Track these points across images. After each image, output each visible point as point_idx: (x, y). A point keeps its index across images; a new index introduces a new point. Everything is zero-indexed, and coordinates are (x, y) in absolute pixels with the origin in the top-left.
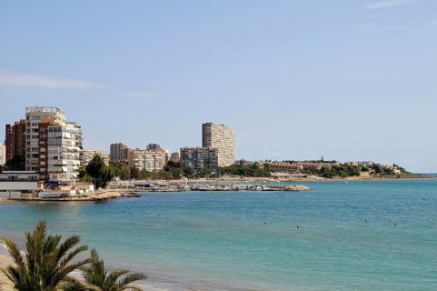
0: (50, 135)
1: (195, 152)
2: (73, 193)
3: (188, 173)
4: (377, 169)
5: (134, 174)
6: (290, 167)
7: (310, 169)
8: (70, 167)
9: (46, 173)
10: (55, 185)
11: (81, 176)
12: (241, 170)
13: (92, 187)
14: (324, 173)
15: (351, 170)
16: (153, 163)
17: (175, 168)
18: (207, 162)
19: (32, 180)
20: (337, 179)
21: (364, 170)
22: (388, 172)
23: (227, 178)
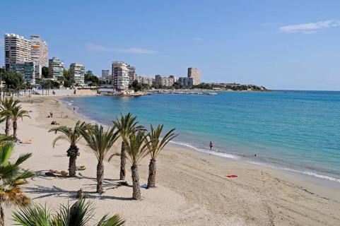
0: (118, 72)
1: (185, 79)
2: (125, 93)
3: (181, 87)
4: (254, 87)
5: (160, 87)
6: (221, 86)
7: (228, 87)
8: (125, 84)
9: (117, 86)
10: (120, 90)
11: (130, 87)
12: (202, 86)
13: (133, 91)
14: (234, 89)
15: (244, 88)
16: (168, 83)
17: (177, 85)
18: (189, 83)
19: (112, 88)
20: (238, 91)
21: (250, 88)
22: (259, 89)
23: (196, 90)
